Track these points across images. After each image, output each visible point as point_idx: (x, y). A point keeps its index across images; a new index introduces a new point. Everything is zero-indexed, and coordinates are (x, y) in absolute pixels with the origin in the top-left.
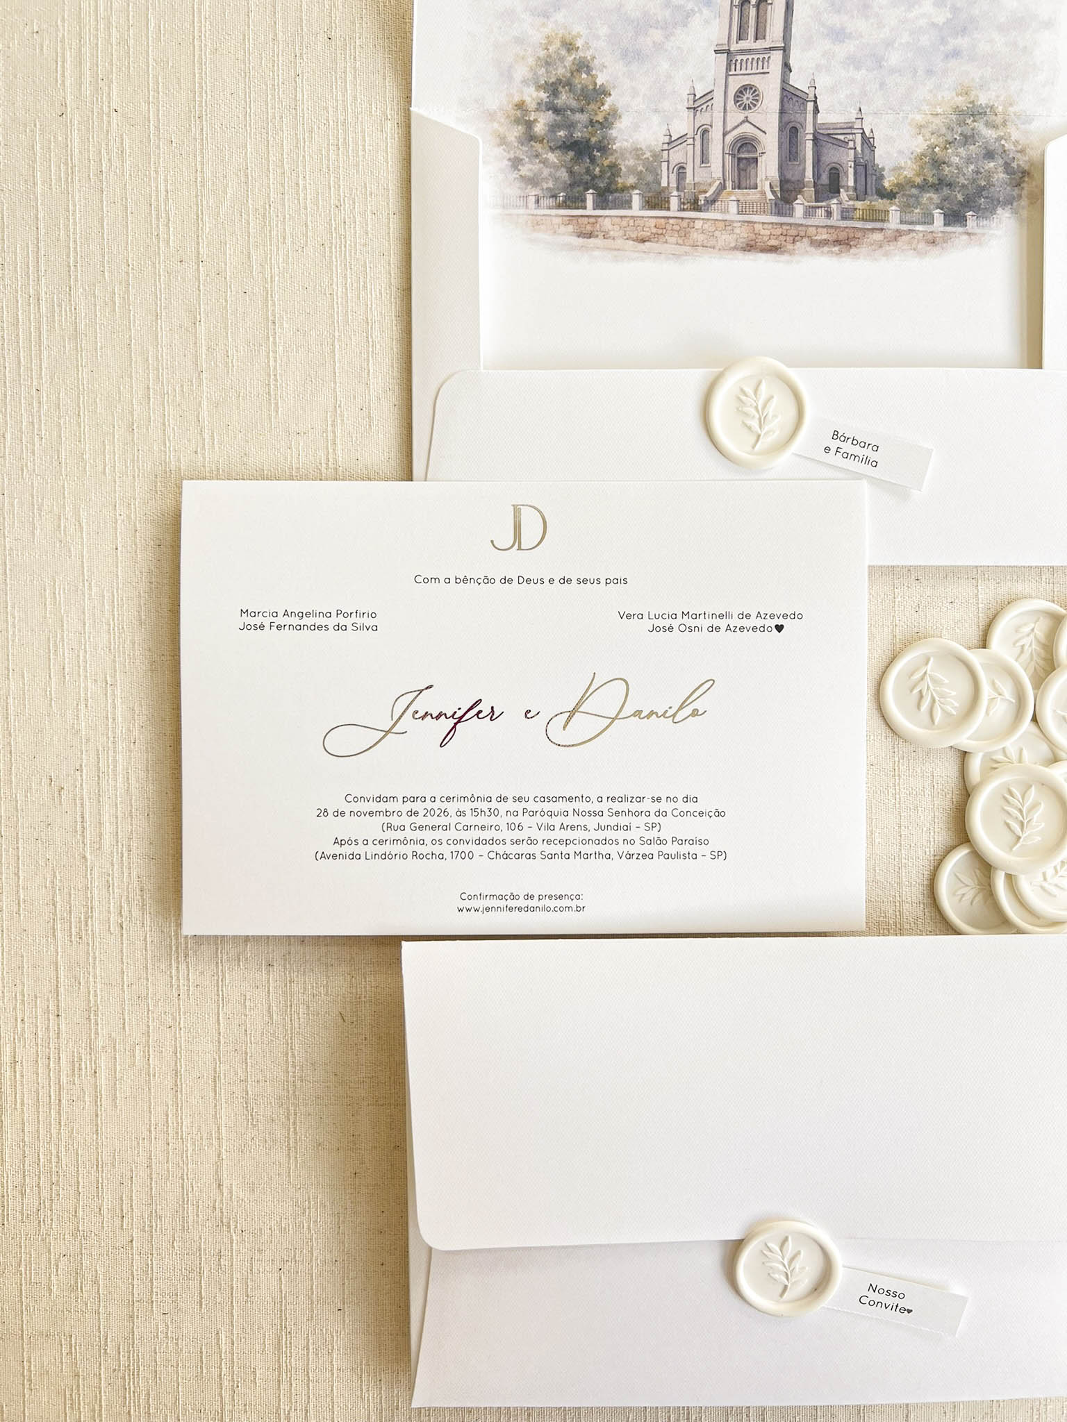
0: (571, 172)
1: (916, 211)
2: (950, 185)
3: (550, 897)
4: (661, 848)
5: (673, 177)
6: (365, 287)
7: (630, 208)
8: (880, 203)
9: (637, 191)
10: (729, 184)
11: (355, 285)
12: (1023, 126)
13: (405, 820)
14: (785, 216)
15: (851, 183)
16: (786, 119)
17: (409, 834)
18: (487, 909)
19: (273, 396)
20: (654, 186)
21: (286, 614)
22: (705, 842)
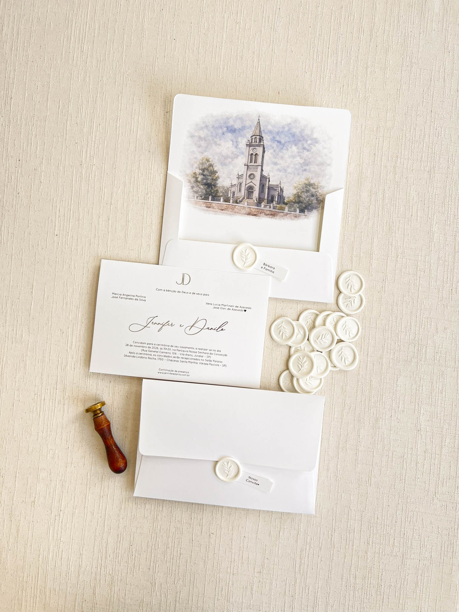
0: (206, 191)
1: (292, 208)
2: (302, 203)
3: (181, 372)
4: (210, 362)
5: (232, 194)
6: (152, 215)
7: (220, 201)
8: (283, 206)
9: (222, 197)
10: (246, 197)
11: (150, 214)
12: (322, 189)
13: (147, 349)
14: (259, 207)
15: (276, 200)
16: (261, 182)
17: (148, 353)
18: (165, 373)
19: (126, 240)
20: (227, 196)
21: (123, 295)
22: (222, 362)
